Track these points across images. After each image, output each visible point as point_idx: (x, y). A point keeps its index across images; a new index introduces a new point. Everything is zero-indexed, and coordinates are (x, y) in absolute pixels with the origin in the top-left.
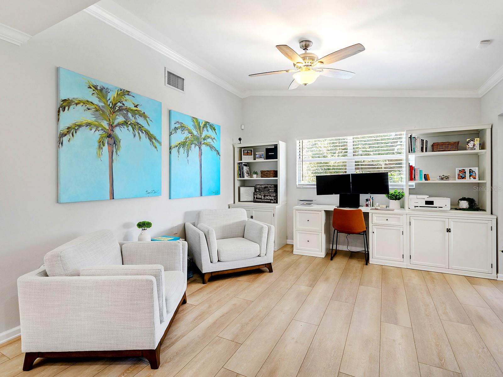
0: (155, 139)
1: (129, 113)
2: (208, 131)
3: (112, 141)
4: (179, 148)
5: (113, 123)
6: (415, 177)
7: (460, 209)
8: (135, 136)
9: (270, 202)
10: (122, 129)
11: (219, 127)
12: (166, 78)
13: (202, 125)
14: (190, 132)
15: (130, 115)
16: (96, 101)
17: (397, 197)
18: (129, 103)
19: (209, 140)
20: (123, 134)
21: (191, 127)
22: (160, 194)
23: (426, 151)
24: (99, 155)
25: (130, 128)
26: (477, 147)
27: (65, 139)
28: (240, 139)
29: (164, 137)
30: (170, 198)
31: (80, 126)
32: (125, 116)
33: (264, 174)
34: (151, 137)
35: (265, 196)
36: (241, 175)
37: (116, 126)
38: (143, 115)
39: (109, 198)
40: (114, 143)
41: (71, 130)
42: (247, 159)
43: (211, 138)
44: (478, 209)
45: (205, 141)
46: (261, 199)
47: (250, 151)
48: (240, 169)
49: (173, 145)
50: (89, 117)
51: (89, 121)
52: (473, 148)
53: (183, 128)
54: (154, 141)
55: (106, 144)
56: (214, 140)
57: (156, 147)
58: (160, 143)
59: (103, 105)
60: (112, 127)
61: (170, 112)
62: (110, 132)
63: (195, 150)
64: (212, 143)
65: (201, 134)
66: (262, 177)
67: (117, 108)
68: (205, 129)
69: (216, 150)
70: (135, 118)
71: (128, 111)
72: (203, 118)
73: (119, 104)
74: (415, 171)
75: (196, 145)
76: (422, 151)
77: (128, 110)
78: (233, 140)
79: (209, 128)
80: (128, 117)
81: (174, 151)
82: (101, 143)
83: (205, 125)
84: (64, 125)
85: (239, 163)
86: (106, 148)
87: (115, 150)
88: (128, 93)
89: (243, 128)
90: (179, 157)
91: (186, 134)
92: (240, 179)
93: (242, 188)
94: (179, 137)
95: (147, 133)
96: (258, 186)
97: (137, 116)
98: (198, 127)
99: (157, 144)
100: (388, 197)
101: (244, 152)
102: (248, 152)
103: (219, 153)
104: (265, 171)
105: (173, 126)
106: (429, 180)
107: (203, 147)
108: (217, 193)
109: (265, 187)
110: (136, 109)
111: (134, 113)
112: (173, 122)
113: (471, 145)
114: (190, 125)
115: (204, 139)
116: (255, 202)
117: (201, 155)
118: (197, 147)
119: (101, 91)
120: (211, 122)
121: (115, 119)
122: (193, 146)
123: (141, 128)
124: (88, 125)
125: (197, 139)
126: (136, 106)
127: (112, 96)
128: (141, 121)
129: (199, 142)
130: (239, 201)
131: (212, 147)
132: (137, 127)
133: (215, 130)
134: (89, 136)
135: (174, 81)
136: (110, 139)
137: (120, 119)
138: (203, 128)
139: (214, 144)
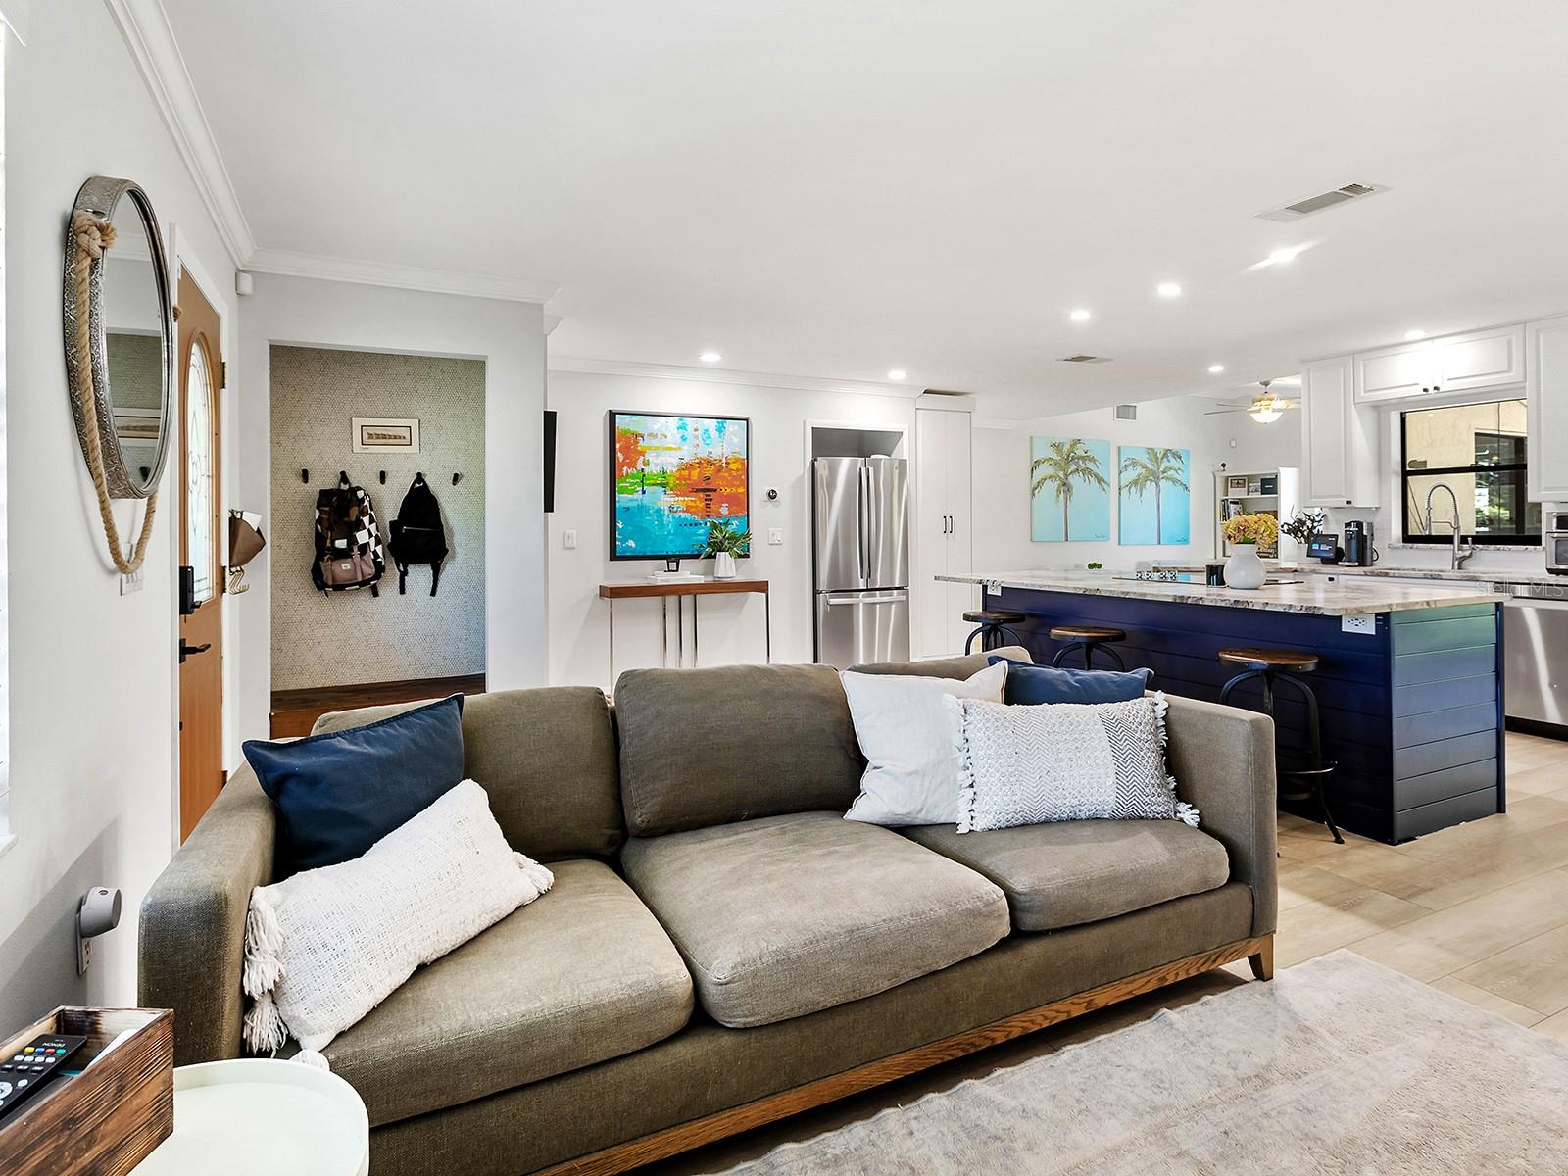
0: (1104, 481)
1: (1080, 460)
2: (1169, 461)
3: (1066, 489)
4: (1130, 488)
5: (1068, 472)
8: (1085, 481)
10: (1075, 476)
11: (1188, 452)
12: (1115, 413)
13: (1160, 456)
14: (1144, 467)
15: (1081, 462)
16: (1055, 456)
18: (1080, 452)
19: (1172, 473)
20: (1076, 481)
21: (1146, 461)
22: (1109, 539)
24: (1058, 501)
25: (1081, 474)
27: (1036, 491)
28: (1224, 465)
29: (1113, 478)
30: (1120, 544)
31: (1045, 479)
32: (1077, 464)
34: (1099, 480)
36: (1226, 517)
37: (1070, 474)
38: (1093, 460)
39: (1066, 540)
40: (1068, 490)
41: (1040, 484)
42: (1237, 493)
43: (1175, 470)
45: (1166, 475)
47: (1239, 482)
48: (1225, 508)
49: (1123, 484)
50: (1051, 471)
51: (1052, 474)
53: (1134, 463)
54: (1102, 483)
55: (1062, 492)
56: (1179, 471)
57: (1104, 489)
58: (1109, 485)
59: (1061, 458)
60: (1066, 476)
61: (1119, 448)
62: (1065, 481)
63: (1150, 487)
64: (1176, 476)
65: (1159, 466)
67: (1071, 458)
68: (1165, 459)
69: (1182, 484)
70: (1085, 464)
72: (1160, 445)
73: (1072, 454)
75: (1152, 481)
77: (1079, 457)
78: (1213, 465)
79: (1170, 457)
80: (1079, 464)
81: (1124, 492)
82: (1059, 491)
83: (1165, 455)
84: (1035, 483)
85: (1223, 500)
86: (1062, 495)
87: (1068, 496)
88: (1079, 441)
89: (1234, 445)
90: (1131, 498)
91: (1139, 470)
94: (1131, 475)
95: (1096, 476)
97: (1087, 461)
98: (1155, 458)
99: (1105, 487)
101: (1231, 483)
102: (1238, 483)
103: (1186, 488)
105: (1123, 465)
107: (1162, 483)
108: (1185, 541)
110: (1085, 455)
111: (1084, 458)
112: (1122, 459)
114: (1144, 459)
115: (1164, 473)
117: (1159, 492)
118: (1154, 483)
119: (1058, 447)
120: (1176, 448)
121: (1069, 468)
122: (1148, 482)
123: (1090, 472)
124: (1050, 477)
125: (1154, 473)
126: (1086, 452)
127: (1065, 449)
128: (1090, 465)
129: (1155, 477)
131: (1175, 481)
132: (1087, 472)
133: (1180, 457)
134: (1051, 487)
135: (1126, 412)
136: (1066, 487)
137: (1073, 467)
138: (1162, 458)
139: (1180, 477)
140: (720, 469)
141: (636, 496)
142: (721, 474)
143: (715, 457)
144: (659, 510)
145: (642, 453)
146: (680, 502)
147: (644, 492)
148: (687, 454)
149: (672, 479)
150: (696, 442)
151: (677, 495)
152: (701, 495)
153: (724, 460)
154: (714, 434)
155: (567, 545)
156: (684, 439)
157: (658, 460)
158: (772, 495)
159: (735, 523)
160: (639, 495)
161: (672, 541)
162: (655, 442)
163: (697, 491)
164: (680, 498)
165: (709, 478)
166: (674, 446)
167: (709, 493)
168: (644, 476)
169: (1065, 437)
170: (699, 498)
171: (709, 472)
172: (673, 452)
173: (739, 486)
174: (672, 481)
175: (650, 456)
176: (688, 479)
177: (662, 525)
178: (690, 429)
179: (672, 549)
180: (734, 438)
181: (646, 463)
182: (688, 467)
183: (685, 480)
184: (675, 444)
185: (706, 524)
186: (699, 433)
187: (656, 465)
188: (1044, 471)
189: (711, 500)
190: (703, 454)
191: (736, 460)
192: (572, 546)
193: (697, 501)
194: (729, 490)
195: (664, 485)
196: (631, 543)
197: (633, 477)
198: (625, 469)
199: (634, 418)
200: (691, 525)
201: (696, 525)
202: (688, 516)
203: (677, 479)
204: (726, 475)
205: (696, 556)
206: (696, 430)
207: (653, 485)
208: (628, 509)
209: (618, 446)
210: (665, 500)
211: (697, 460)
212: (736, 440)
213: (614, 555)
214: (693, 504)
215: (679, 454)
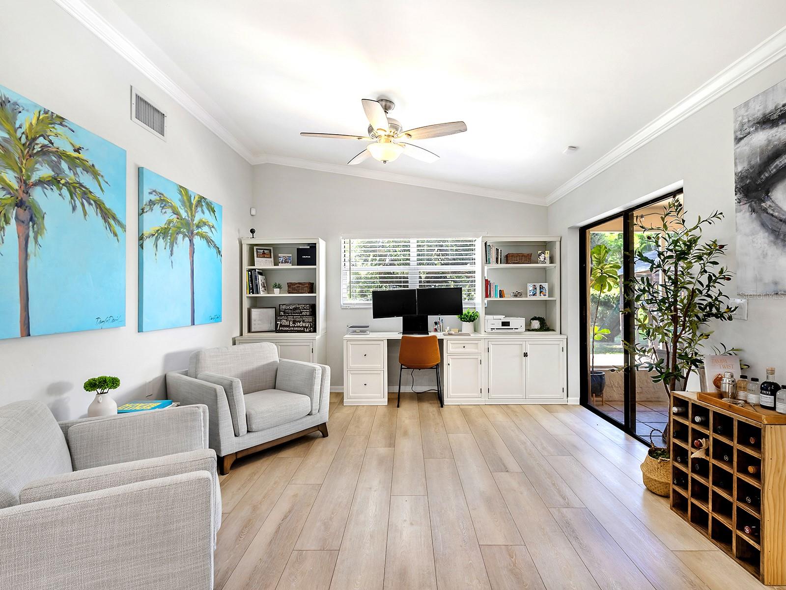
0: (114, 218)
1: (63, 162)
2: (203, 212)
3: (25, 215)
4: (157, 239)
5: (29, 177)
6: (490, 294)
7: (533, 330)
8: (74, 208)
9: (303, 332)
10: (48, 192)
11: (221, 207)
12: (134, 106)
13: (194, 202)
14: (176, 213)
15: (64, 165)
17: (472, 319)
18: (62, 143)
19: (205, 229)
21: (177, 203)
22: (123, 323)
23: (501, 263)
25: (65, 191)
26: (548, 260)
28: (252, 231)
29: (130, 218)
30: (139, 331)
32: (55, 167)
33: (293, 287)
34: (106, 215)
35: (294, 322)
36: (253, 288)
37: (35, 184)
38: (91, 170)
39: (19, 335)
40: (31, 219)
42: (262, 263)
43: (209, 226)
44: (548, 330)
45: (200, 230)
46: (288, 326)
47: (268, 251)
48: (252, 279)
49: (147, 231)
52: (544, 262)
53: (163, 202)
54: (112, 222)
55: (13, 221)
56: (213, 229)
57: (115, 235)
58: (123, 227)
59: (7, 136)
60: (26, 185)
61: (140, 171)
62: (21, 195)
63: (183, 244)
64: (210, 234)
65: (193, 216)
66: (289, 293)
67: (37, 148)
68: (199, 209)
69: (215, 246)
70: (75, 174)
71: (60, 157)
72: (196, 189)
73: (41, 141)
74: (490, 286)
75: (185, 235)
76: (497, 262)
77: (61, 155)
79: (205, 208)
80: (60, 169)
81: (148, 243)
83: (199, 203)
85: (250, 270)
86: (12, 228)
87: (31, 234)
88: (61, 121)
89: (253, 212)
90: (157, 255)
91: (169, 215)
92: (251, 295)
93: (253, 310)
94: (156, 219)
95: (99, 205)
96: (284, 307)
97: (79, 170)
98: (188, 204)
99: (117, 228)
100: (461, 319)
101: (257, 252)
102: (264, 253)
103: (219, 252)
104: (295, 284)
105: (147, 198)
106: (504, 297)
107: (197, 240)
108: (217, 318)
109: (295, 309)
110: (76, 155)
111: (74, 163)
112: (146, 190)
113: (542, 258)
114: (175, 199)
115: (198, 227)
116: (277, 331)
117: (192, 252)
118: (187, 239)
120: (209, 198)
121: (33, 170)
122: (180, 236)
123: (86, 194)
125: (188, 224)
126: (77, 150)
128: (86, 180)
129: (189, 229)
130: (249, 331)
131: (209, 241)
132: (79, 192)
133: (214, 212)
135: (148, 114)
136: (23, 212)
137: (44, 171)
138: (196, 206)
139: (213, 236)
169: (26, 92)
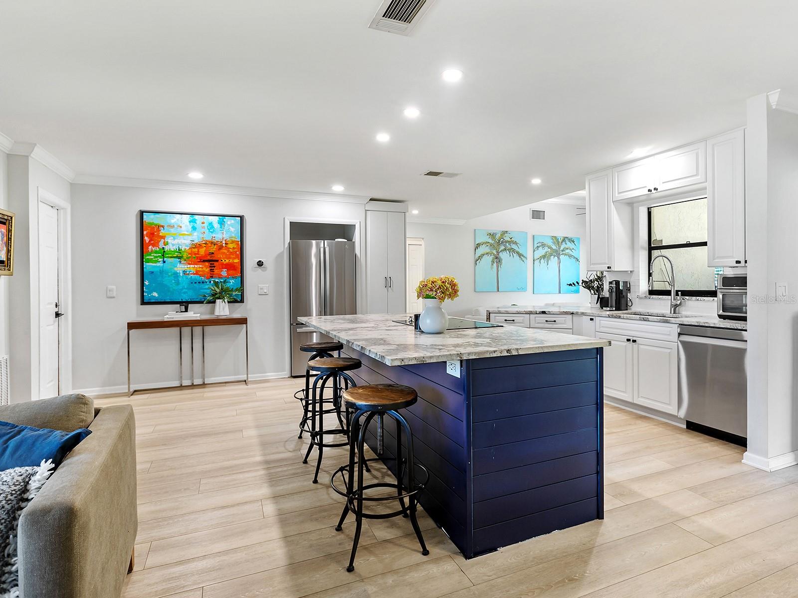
0: (523, 256)
2: (566, 244)
3: (498, 260)
4: (541, 260)
5: (499, 250)
8: (511, 256)
10: (503, 253)
11: (578, 238)
12: (531, 214)
13: (560, 241)
14: (549, 247)
15: (507, 244)
16: (490, 241)
18: (507, 238)
19: (567, 251)
20: (504, 256)
21: (550, 244)
22: (526, 290)
24: (492, 268)
25: (508, 251)
27: (478, 262)
29: (529, 254)
30: (534, 294)
31: (483, 255)
32: (505, 246)
34: (520, 255)
37: (500, 252)
38: (516, 243)
39: (497, 291)
41: (480, 257)
43: (570, 249)
45: (564, 252)
49: (535, 258)
50: (487, 250)
51: (488, 252)
53: (543, 245)
54: (522, 257)
55: (495, 262)
56: (573, 250)
57: (523, 261)
58: (526, 258)
59: (494, 242)
60: (498, 253)
61: (534, 236)
62: (497, 256)
63: (554, 260)
64: (571, 253)
65: (560, 247)
67: (501, 242)
68: (564, 243)
69: (575, 258)
70: (511, 246)
72: (560, 235)
73: (502, 239)
75: (555, 256)
77: (506, 242)
79: (567, 242)
81: (537, 262)
82: (493, 262)
83: (564, 240)
84: (477, 256)
86: (495, 264)
87: (499, 265)
88: (507, 232)
90: (541, 266)
91: (546, 249)
94: (541, 252)
95: (518, 253)
97: (511, 244)
98: (556, 242)
99: (524, 259)
103: (578, 260)
105: (535, 246)
107: (562, 257)
108: (577, 291)
111: (510, 242)
112: (536, 243)
114: (549, 242)
115: (562, 251)
117: (559, 263)
119: (492, 235)
120: (569, 236)
121: (500, 248)
122: (553, 256)
123: (514, 251)
124: (487, 253)
125: (556, 251)
126: (511, 239)
127: (497, 237)
128: (514, 246)
129: (557, 254)
131: (570, 256)
132: (512, 251)
133: (573, 242)
134: (488, 259)
135: (537, 215)
136: (497, 260)
137: (502, 248)
138: (562, 242)
139: (574, 253)
140: (221, 247)
141: (158, 264)
142: (222, 251)
143: (217, 240)
144: (176, 275)
145: (163, 237)
146: (191, 268)
147: (164, 262)
148: (197, 238)
149: (186, 254)
150: (203, 230)
151: (190, 264)
152: (207, 264)
153: (224, 242)
154: (216, 225)
155: (109, 295)
156: (194, 228)
157: (176, 241)
158: (260, 264)
159: (232, 281)
160: (160, 264)
161: (185, 293)
162: (172, 230)
163: (204, 261)
164: (191, 266)
165: (213, 253)
166: (187, 233)
167: (213, 263)
168: (164, 252)
169: (497, 228)
170: (205, 266)
171: (213, 249)
172: (186, 237)
173: (234, 258)
174: (185, 255)
175: (169, 240)
176: (198, 254)
177: (178, 283)
178: (198, 222)
179: (185, 297)
180: (231, 228)
181: (166, 244)
182: (198, 246)
183: (195, 254)
184: (187, 231)
185: (210, 282)
186: (205, 225)
187: (173, 245)
188: (482, 250)
189: (214, 267)
190: (208, 237)
191: (233, 242)
192: (112, 296)
193: (204, 268)
194: (227, 261)
195: (180, 258)
196: (155, 294)
197: (156, 252)
198: (150, 247)
199: (157, 215)
200: (199, 283)
201: (203, 283)
202: (197, 277)
203: (189, 254)
204: (225, 251)
205: (201, 302)
206: (203, 223)
207: (171, 257)
208: (153, 272)
209: (145, 233)
210: (180, 268)
211: (204, 242)
212: (232, 229)
213: (143, 302)
214: (201, 269)
215: (190, 238)
